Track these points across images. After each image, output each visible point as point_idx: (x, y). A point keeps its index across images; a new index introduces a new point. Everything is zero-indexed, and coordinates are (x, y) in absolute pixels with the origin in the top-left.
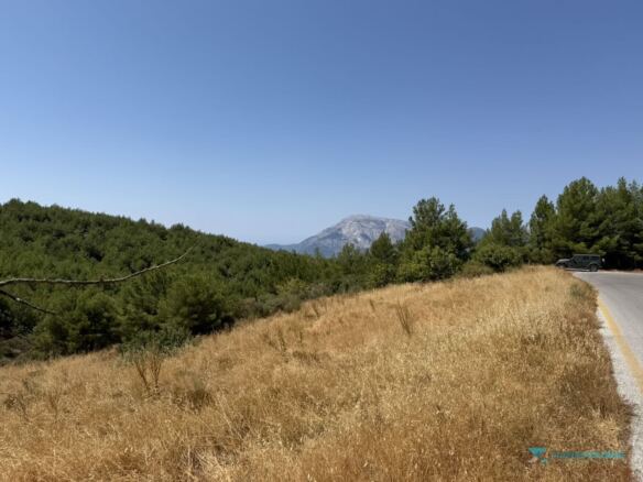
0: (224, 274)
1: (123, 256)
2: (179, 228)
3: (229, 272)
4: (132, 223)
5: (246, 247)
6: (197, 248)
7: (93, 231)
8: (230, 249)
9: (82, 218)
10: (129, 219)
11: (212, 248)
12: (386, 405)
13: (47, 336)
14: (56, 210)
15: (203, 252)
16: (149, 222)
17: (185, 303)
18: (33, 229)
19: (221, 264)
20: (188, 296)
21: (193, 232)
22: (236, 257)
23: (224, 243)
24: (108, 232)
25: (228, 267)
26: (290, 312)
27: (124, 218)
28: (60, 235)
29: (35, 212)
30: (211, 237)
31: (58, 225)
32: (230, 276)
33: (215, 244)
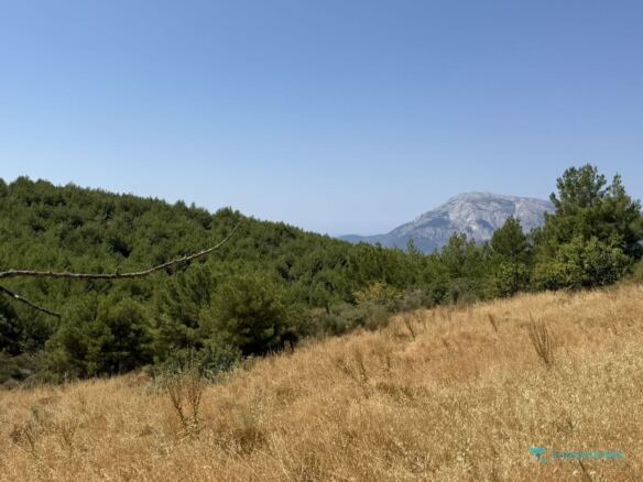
0: (285, 275)
1: (157, 250)
2: (226, 214)
3: (291, 272)
4: (167, 207)
5: (314, 239)
6: (249, 240)
7: (119, 217)
8: (292, 241)
9: (104, 201)
10: (164, 201)
11: (269, 240)
12: (507, 462)
13: (62, 353)
14: (72, 190)
15: (257, 246)
16: (189, 205)
17: (234, 313)
18: (45, 215)
19: (281, 260)
20: (237, 304)
21: (244, 218)
22: (301, 252)
23: (284, 232)
24: (136, 219)
25: (290, 266)
26: (373, 328)
27: (157, 200)
28: (78, 222)
29: (48, 193)
30: (267, 225)
31: (74, 210)
32: (293, 278)
33: (272, 234)
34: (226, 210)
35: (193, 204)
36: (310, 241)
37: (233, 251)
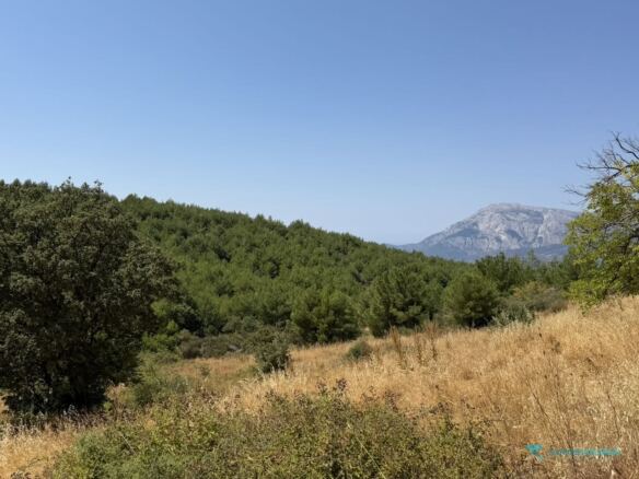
0: (358, 279)
1: (252, 257)
2: (298, 225)
3: (363, 276)
4: (251, 221)
5: (376, 250)
6: (322, 249)
7: (214, 229)
8: (357, 251)
9: (201, 215)
10: (247, 215)
11: (339, 249)
14: (170, 204)
15: (330, 254)
16: (267, 218)
18: (160, 228)
19: (352, 266)
21: (313, 229)
22: (367, 260)
23: (351, 242)
24: (227, 231)
25: (360, 271)
27: (240, 214)
28: (185, 234)
29: (155, 209)
30: (333, 235)
31: (180, 223)
32: (363, 283)
33: (341, 244)
34: (298, 222)
35: (270, 217)
36: (373, 250)
37: (312, 259)
